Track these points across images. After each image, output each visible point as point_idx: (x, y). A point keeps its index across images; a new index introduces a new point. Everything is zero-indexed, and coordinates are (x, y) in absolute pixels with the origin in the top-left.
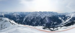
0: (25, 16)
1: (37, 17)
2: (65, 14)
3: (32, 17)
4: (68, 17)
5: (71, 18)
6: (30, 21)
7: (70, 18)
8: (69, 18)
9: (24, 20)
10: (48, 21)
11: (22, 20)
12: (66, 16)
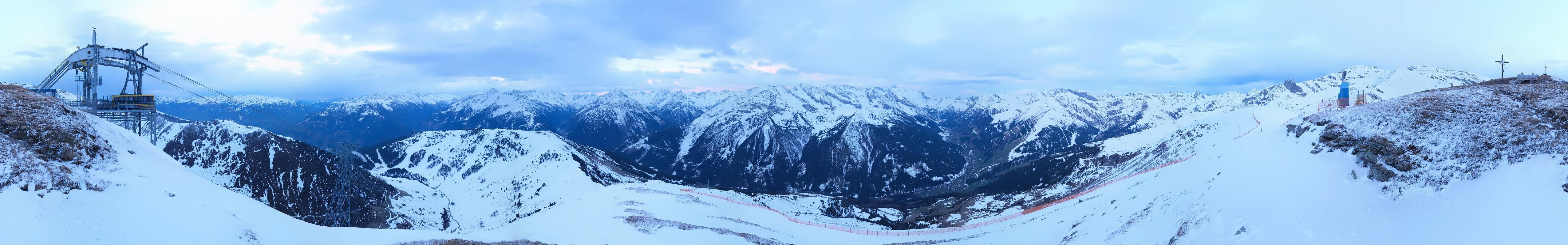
0: (687, 118)
1: (778, 128)
2: (991, 107)
3: (740, 125)
5: (1032, 136)
6: (726, 153)
9: (685, 147)
10: (859, 155)
11: (669, 149)
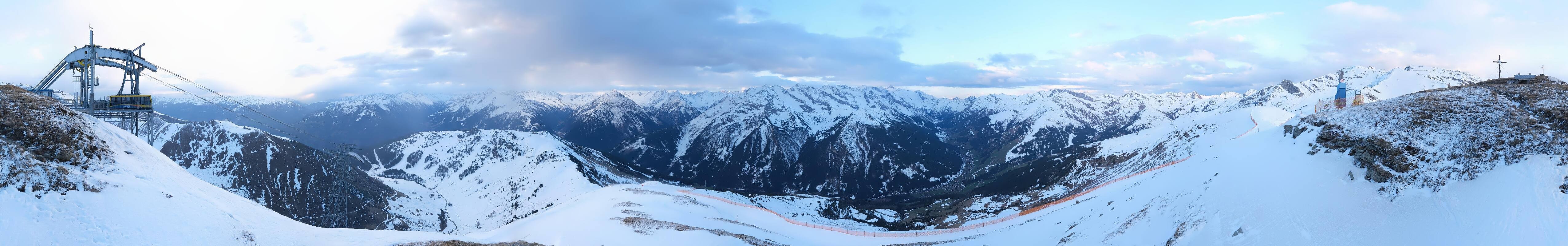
0: (685, 118)
1: (775, 128)
2: (989, 107)
3: (737, 126)
5: (1029, 137)
6: (723, 154)
9: (682, 147)
10: (856, 155)
11: (666, 150)
12: (993, 119)
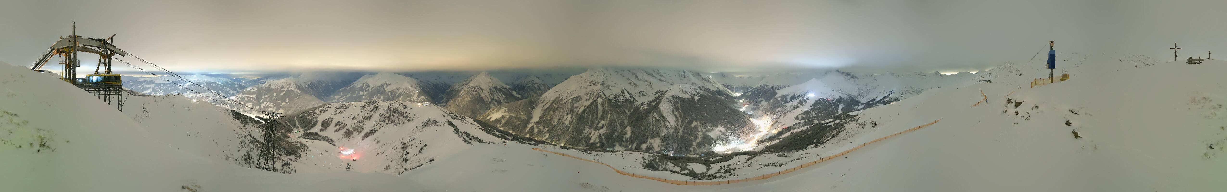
1: (609, 101)
2: (775, 84)
3: (579, 98)
4: (793, 98)
5: (807, 108)
6: (568, 120)
7: (802, 103)
8: (795, 102)
9: (536, 115)
10: (671, 121)
11: (523, 116)
12: (780, 93)
